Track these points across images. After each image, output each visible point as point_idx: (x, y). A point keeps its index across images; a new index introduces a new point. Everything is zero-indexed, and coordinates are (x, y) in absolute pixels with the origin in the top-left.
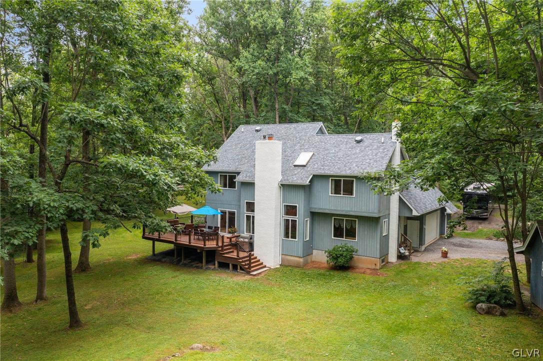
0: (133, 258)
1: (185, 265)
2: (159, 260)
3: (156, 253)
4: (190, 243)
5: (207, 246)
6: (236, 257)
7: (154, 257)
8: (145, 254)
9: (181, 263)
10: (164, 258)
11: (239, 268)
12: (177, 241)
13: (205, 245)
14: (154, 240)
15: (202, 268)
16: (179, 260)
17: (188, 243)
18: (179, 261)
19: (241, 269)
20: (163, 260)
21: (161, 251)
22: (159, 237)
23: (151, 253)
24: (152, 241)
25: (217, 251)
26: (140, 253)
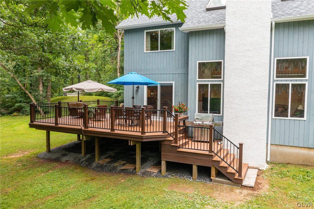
0: (18, 156)
1: (101, 168)
2: (57, 160)
3: (52, 148)
4: (112, 129)
5: (147, 134)
6: (207, 153)
7: (49, 155)
8: (37, 151)
9: (94, 165)
10: (64, 155)
11: (213, 172)
12: (88, 127)
13: (143, 132)
14: (48, 129)
15: (133, 172)
16: (89, 159)
17: (109, 131)
18: (91, 160)
19: (219, 174)
20: (64, 159)
21: (59, 145)
22: (56, 123)
23: (44, 149)
24: (45, 131)
25: (166, 143)
26: (29, 149)
